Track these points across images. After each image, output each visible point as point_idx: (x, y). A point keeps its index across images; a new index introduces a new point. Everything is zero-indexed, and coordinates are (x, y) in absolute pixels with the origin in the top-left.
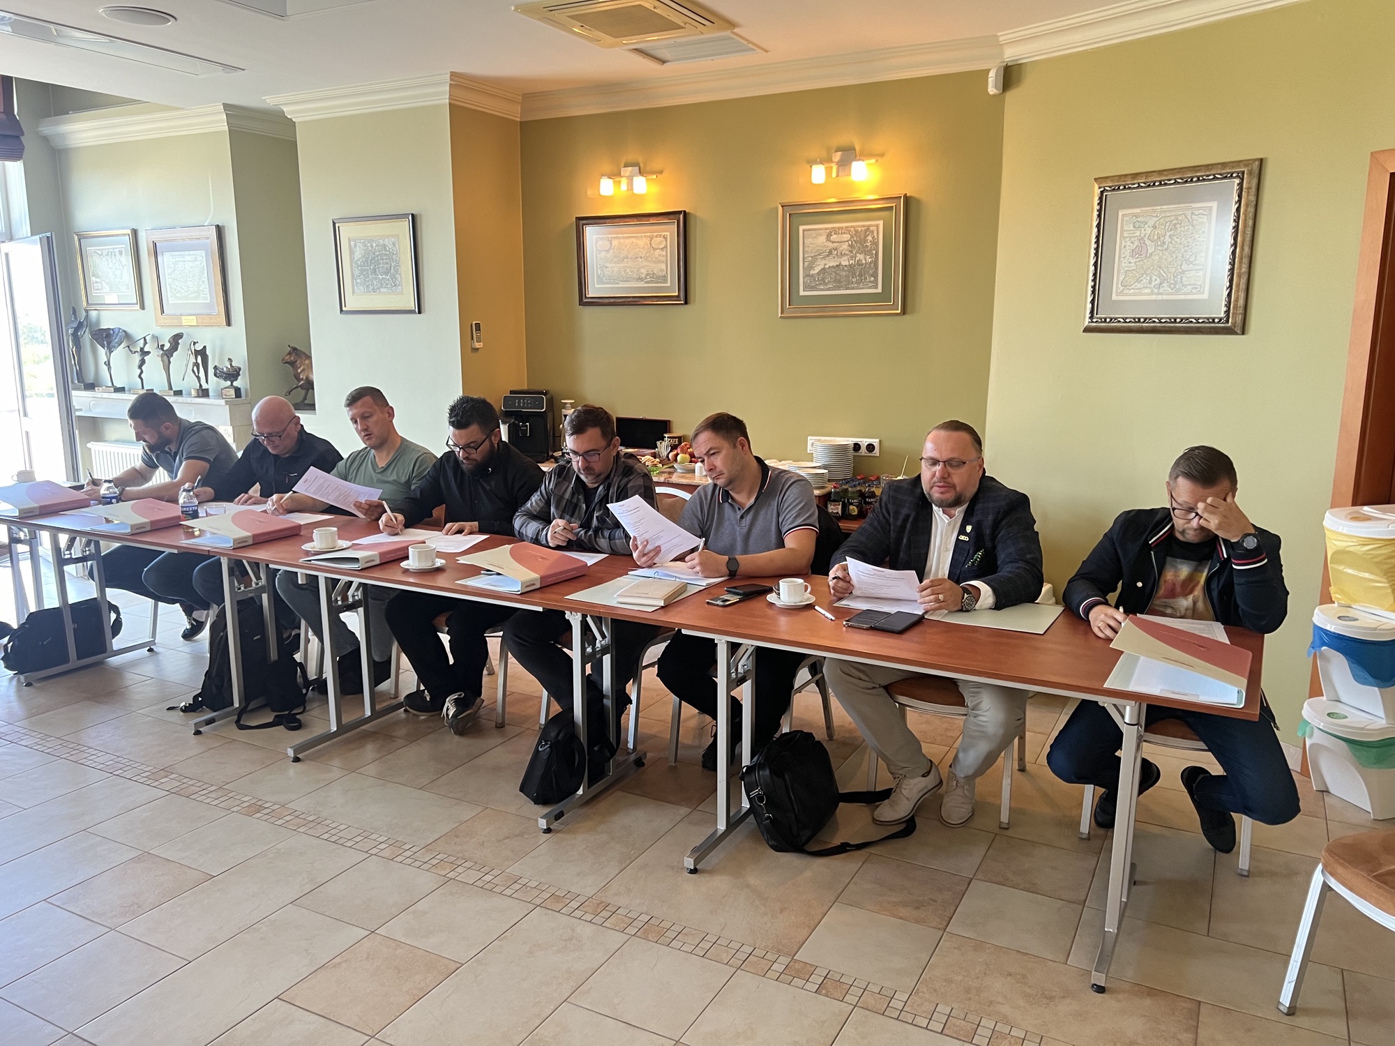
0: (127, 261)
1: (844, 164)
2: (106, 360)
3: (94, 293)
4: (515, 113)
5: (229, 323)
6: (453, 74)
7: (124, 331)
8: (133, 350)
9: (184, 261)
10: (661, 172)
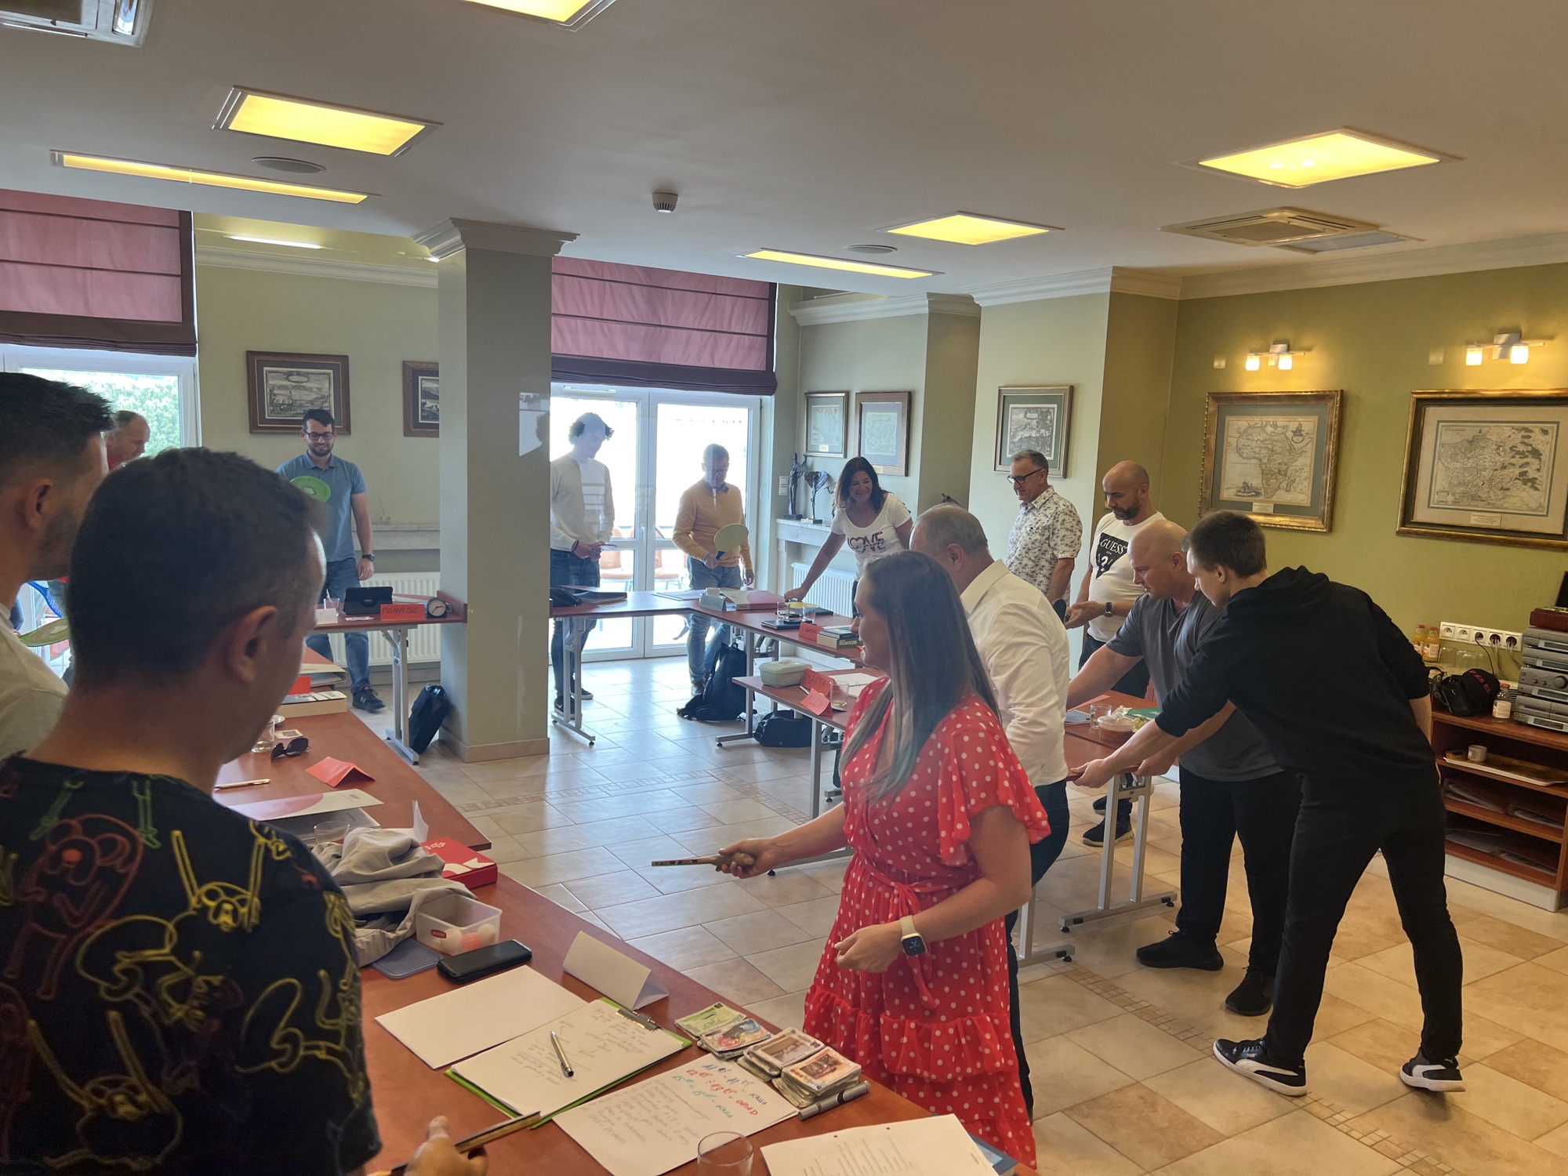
0: (839, 417)
1: (1507, 346)
2: (812, 497)
3: (812, 443)
4: (1175, 294)
5: (907, 474)
6: (1115, 269)
7: (828, 475)
8: (831, 491)
9: (880, 420)
10: (1309, 349)
